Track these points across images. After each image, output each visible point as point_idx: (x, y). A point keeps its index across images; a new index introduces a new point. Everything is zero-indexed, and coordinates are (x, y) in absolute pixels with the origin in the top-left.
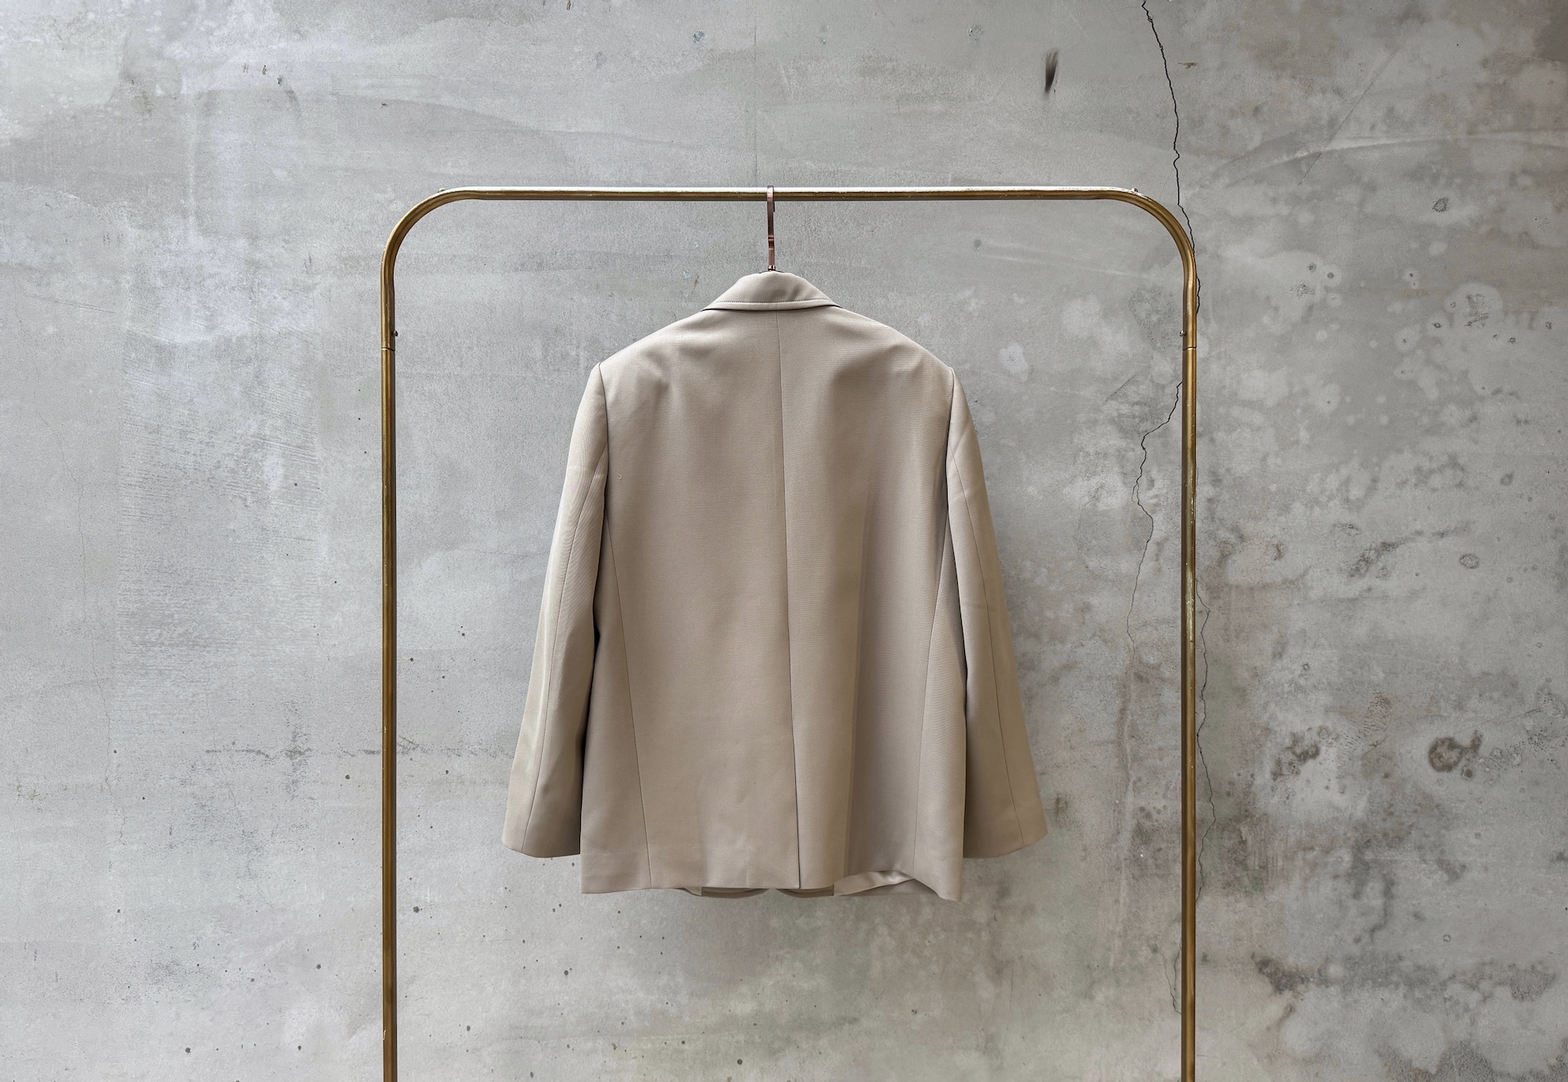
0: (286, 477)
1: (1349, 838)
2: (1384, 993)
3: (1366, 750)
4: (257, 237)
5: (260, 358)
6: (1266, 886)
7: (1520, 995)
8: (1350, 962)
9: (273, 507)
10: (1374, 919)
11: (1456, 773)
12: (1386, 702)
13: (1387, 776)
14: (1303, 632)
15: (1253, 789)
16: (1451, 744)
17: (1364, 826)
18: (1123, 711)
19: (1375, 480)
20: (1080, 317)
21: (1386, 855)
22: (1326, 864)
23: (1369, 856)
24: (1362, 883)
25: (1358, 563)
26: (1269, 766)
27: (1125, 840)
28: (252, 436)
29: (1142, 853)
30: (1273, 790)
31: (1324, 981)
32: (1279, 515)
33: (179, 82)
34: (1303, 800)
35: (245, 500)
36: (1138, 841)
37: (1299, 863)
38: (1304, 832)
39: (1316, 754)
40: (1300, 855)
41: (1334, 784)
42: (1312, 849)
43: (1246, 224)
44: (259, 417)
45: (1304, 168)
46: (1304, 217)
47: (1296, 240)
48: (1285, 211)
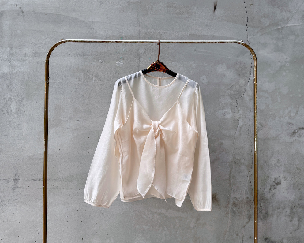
0: (16, 109)
1: (289, 206)
3: (294, 182)
4: (12, 47)
5: (11, 78)
6: (267, 218)
8: (289, 239)
9: (13, 116)
10: (295, 227)
12: (299, 170)
13: (299, 189)
14: (278, 151)
15: (264, 192)
17: (293, 202)
18: (230, 171)
19: (297, 111)
20: (221, 69)
21: (299, 210)
22: (283, 213)
23: (294, 210)
24: (292, 218)
25: (293, 133)
26: (269, 187)
27: (230, 206)
28: (8, 98)
29: (234, 209)
30: (269, 192)
32: (272, 120)
34: (277, 195)
35: (6, 114)
36: (234, 206)
37: (276, 212)
38: (277, 204)
39: (280, 184)
40: (276, 210)
41: (285, 191)
42: (279, 208)
43: (265, 45)
44: (11, 93)
45: (280, 31)
46: (280, 43)
47: (278, 49)
48: (275, 42)
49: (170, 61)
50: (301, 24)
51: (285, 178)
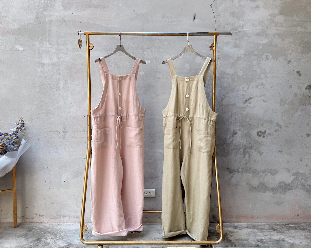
0: (63, 86)
1: (243, 148)
2: (248, 174)
3: (246, 133)
4: (59, 45)
5: (59, 65)
6: (228, 155)
7: (272, 174)
8: (243, 168)
9: (61, 91)
10: (247, 161)
11: (262, 137)
12: (250, 125)
13: (249, 137)
14: (235, 113)
15: (226, 139)
16: (261, 132)
17: (245, 145)
19: (249, 87)
21: (249, 150)
22: (239, 152)
23: (246, 151)
24: (245, 155)
25: (245, 101)
26: (229, 135)
28: (58, 79)
30: (230, 139)
31: (238, 172)
32: (232, 93)
33: (46, 18)
34: (235, 141)
35: (56, 89)
37: (234, 152)
38: (235, 146)
39: (237, 133)
40: (234, 150)
41: (240, 138)
42: (236, 149)
43: (227, 43)
44: (59, 75)
45: (238, 34)
46: (238, 42)
47: (236, 46)
48: (234, 41)
49: (164, 55)
50: (251, 29)
51: (239, 130)
